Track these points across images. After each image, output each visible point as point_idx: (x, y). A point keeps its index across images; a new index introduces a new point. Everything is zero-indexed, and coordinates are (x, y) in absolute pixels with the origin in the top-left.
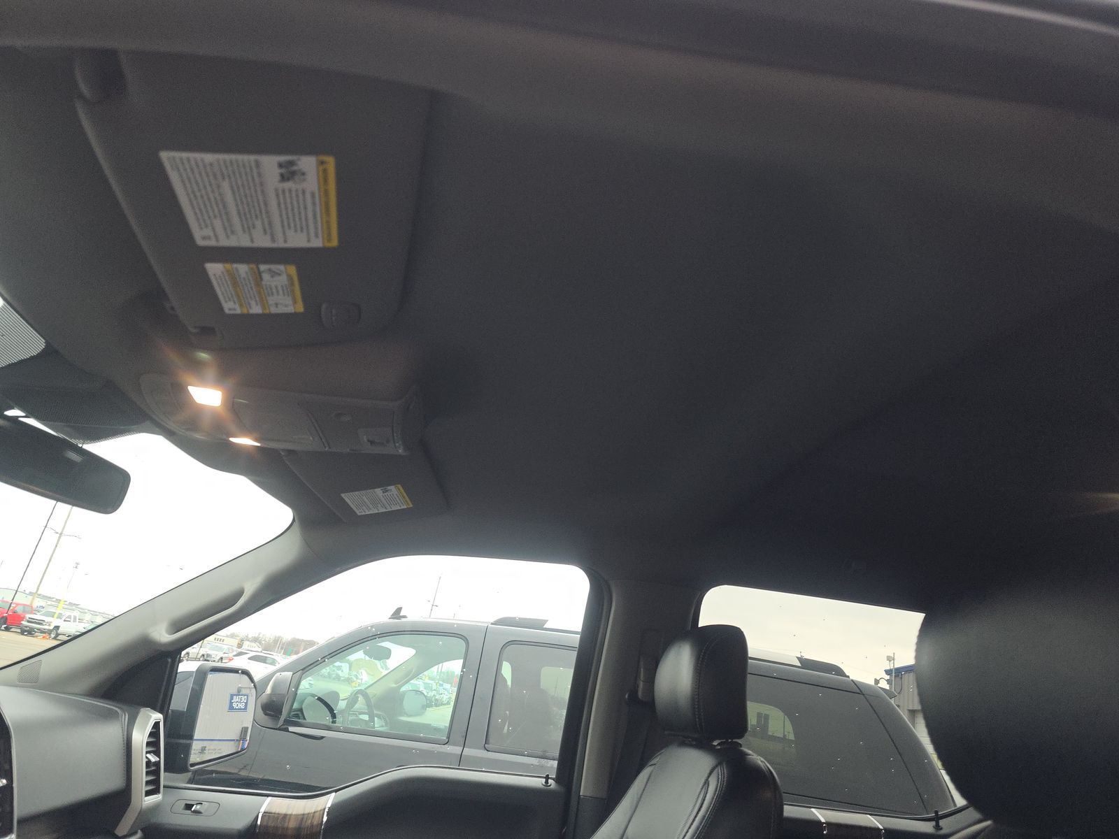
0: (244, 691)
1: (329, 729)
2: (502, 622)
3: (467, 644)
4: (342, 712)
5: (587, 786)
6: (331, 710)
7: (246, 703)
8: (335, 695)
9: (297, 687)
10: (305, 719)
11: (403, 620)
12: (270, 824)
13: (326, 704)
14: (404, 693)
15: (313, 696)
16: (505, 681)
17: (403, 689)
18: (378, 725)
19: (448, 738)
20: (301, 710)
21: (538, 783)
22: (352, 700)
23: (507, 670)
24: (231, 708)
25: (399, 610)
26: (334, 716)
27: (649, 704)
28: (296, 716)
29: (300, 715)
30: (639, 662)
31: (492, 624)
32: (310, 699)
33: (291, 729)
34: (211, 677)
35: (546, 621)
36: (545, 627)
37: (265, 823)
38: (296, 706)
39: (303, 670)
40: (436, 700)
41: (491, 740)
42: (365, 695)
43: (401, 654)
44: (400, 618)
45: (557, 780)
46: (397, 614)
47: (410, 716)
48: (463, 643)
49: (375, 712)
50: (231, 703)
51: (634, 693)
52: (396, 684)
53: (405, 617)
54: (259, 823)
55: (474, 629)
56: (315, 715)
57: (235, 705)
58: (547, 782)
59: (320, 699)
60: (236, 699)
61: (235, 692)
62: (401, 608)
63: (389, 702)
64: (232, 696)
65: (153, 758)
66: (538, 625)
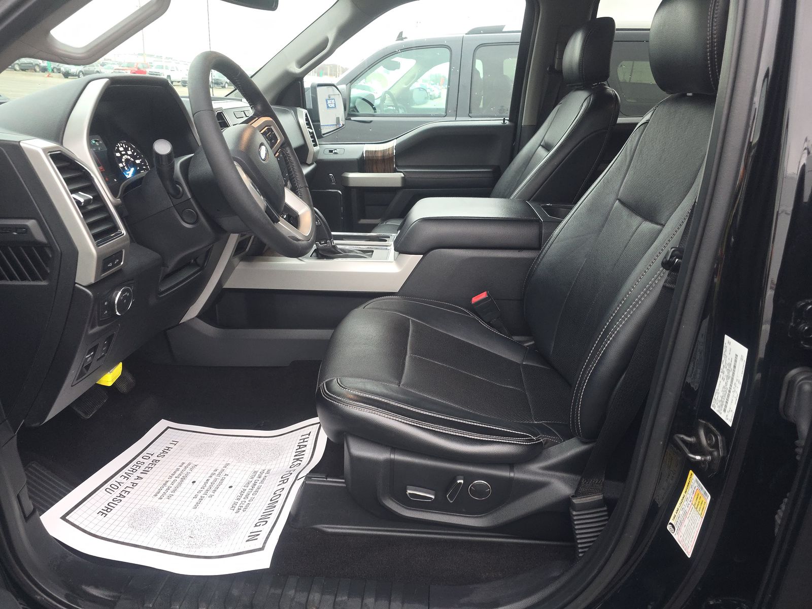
0: (332, 97)
1: (373, 116)
2: (473, 32)
3: (451, 51)
4: (379, 106)
5: (525, 120)
6: (372, 105)
7: (335, 104)
8: (372, 96)
9: (350, 95)
10: (358, 112)
11: (405, 40)
12: (370, 155)
13: (368, 102)
14: (413, 91)
15: (360, 98)
16: (478, 72)
17: (411, 88)
18: (401, 112)
19: (446, 112)
20: (355, 107)
21: (498, 122)
22: (383, 99)
23: (479, 65)
24: (328, 107)
25: (401, 33)
26: (374, 109)
27: (560, 72)
28: (353, 111)
29: (355, 111)
30: (556, 47)
31: (466, 34)
32: (358, 100)
33: (353, 118)
34: (319, 89)
35: (503, 27)
36: (503, 30)
37: (367, 155)
38: (351, 105)
39: (350, 82)
40: (431, 96)
41: (473, 111)
42: (390, 94)
43: (407, 64)
44: (402, 39)
45: (509, 120)
46: (400, 37)
47: (419, 105)
48: (447, 51)
49: (398, 105)
50: (327, 104)
51: (552, 67)
52: (406, 85)
53: (406, 38)
54: (364, 155)
55: (454, 40)
56: (363, 109)
57: (329, 105)
58: (504, 122)
59: (364, 99)
60: (329, 102)
61: (327, 98)
62: (402, 32)
63: (404, 98)
64: (327, 100)
65: (311, 131)
66: (499, 30)
